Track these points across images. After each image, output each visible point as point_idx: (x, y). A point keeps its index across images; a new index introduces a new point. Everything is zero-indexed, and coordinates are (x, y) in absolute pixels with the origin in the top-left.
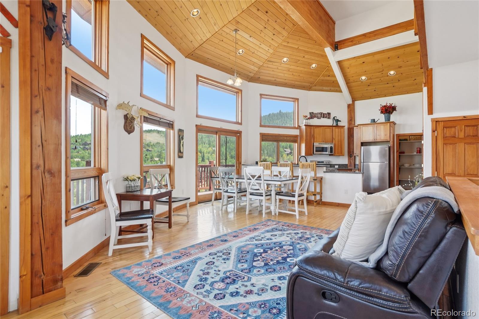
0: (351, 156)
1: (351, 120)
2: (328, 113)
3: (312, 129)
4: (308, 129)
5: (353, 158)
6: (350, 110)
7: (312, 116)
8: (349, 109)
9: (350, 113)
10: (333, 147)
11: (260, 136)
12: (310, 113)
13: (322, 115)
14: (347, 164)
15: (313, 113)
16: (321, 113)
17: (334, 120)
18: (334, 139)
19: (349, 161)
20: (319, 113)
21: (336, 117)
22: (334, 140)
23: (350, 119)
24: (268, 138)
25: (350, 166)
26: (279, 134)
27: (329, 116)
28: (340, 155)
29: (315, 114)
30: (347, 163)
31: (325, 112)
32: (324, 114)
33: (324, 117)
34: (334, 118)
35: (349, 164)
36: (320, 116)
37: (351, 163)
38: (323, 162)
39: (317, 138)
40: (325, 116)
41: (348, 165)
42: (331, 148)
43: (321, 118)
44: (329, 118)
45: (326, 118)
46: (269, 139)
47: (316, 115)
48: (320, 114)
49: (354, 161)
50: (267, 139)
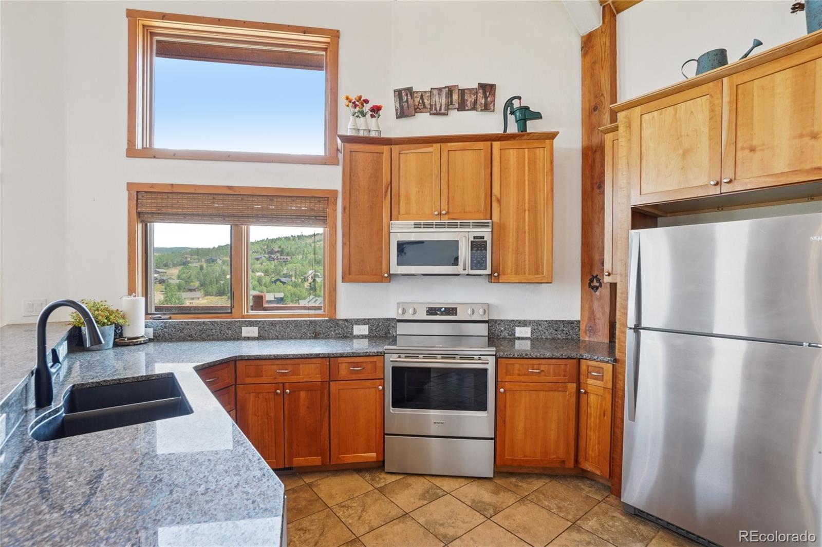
0: (595, 284)
1: (595, 109)
2: (483, 86)
3: (386, 156)
4: (360, 155)
5: (605, 292)
6: (594, 63)
7: (405, 104)
8: (588, 57)
9: (593, 76)
10: (488, 238)
11: (130, 194)
12: (399, 93)
13: (455, 97)
14: (577, 317)
15: (409, 91)
16: (450, 90)
17: (509, 116)
18: (499, 201)
19: (587, 306)
20: (440, 90)
21: (519, 98)
22: (495, 205)
23: (593, 104)
24: (172, 207)
25: (592, 330)
26: (230, 188)
27: (486, 98)
28: (532, 277)
29: (422, 97)
30: (575, 315)
31: (470, 82)
32: (463, 92)
33: (462, 107)
34: (509, 103)
35: (586, 319)
36: (444, 100)
37: (592, 316)
38: (452, 311)
39: (408, 197)
40: (470, 99)
41: (583, 326)
42: (478, 245)
43: (448, 109)
44: (486, 108)
45: (474, 108)
46: (174, 211)
47: (427, 102)
48: (444, 92)
49: (607, 310)
50: (164, 210)
